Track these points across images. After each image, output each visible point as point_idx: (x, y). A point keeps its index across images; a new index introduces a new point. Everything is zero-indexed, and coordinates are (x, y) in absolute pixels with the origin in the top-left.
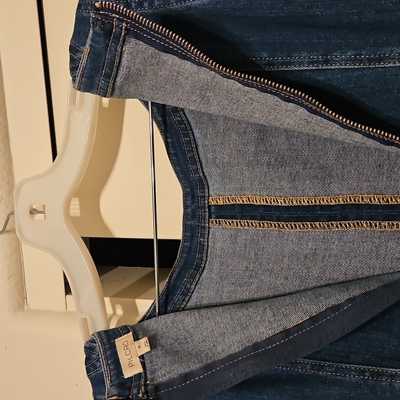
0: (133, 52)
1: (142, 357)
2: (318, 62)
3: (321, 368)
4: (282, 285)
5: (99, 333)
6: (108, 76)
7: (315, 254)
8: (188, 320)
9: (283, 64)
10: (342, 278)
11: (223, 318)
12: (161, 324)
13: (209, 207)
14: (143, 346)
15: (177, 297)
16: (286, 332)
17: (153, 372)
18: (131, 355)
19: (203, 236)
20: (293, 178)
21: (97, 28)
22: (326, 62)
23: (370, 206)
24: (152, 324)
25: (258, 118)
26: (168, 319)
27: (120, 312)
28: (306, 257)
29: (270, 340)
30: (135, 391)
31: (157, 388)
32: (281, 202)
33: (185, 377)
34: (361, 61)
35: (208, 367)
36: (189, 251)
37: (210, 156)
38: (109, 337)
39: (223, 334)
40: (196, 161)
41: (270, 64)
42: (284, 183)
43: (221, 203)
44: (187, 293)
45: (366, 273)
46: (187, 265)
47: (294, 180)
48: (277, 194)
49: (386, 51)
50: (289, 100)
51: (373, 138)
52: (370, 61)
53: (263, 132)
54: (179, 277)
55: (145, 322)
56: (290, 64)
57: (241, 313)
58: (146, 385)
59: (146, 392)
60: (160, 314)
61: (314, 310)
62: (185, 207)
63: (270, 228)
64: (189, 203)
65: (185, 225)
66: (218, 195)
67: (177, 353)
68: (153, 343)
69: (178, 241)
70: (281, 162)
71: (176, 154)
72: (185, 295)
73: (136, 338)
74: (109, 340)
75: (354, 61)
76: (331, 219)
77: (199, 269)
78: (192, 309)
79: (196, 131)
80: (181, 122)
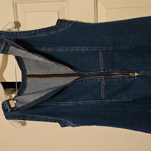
0: (12, 48)
1: (15, 104)
2: (46, 49)
3: (49, 104)
4: (41, 89)
5: (5, 101)
6: (7, 51)
7: (47, 83)
8: (23, 97)
9: (40, 49)
10: (52, 87)
11: (30, 96)
12: (18, 98)
13: (27, 75)
14: (15, 102)
15: (21, 93)
16: (42, 97)
17: (17, 106)
18: (13, 103)
19: (26, 81)
20: (43, 69)
21: (5, 44)
22: (47, 49)
23: (57, 74)
24: (16, 98)
25: (35, 59)
26: (19, 97)
27: (8, 97)
28: (46, 84)
29: (39, 99)
30: (14, 109)
31: (18, 108)
32: (41, 74)
33: (23, 106)
34: (53, 49)
35: (28, 104)
36: (23, 84)
37: (27, 65)
38: (8, 101)
39: (30, 99)
40: (24, 66)
41: (37, 49)
42: (41, 70)
43: (29, 74)
44: (23, 92)
45: (56, 86)
46: (23, 87)
47: (43, 70)
48: (40, 72)
49: (57, 48)
50: (40, 57)
51: (55, 63)
52: (55, 49)
53: (37, 61)
54: (21, 89)
55: (15, 98)
56: (41, 49)
57: (34, 95)
58: (16, 108)
59: (16, 109)
60: (18, 96)
61: (46, 93)
62: (22, 75)
63: (39, 79)
64: (23, 74)
65: (22, 79)
66: (29, 73)
67: (22, 102)
68: (17, 101)
69: (21, 82)
70: (40, 66)
71: (20, 65)
72: (22, 92)
73: (13, 101)
74: (8, 102)
75: (52, 49)
76: (50, 77)
77: (25, 87)
78: (24, 95)
79: (24, 60)
80: (21, 59)
